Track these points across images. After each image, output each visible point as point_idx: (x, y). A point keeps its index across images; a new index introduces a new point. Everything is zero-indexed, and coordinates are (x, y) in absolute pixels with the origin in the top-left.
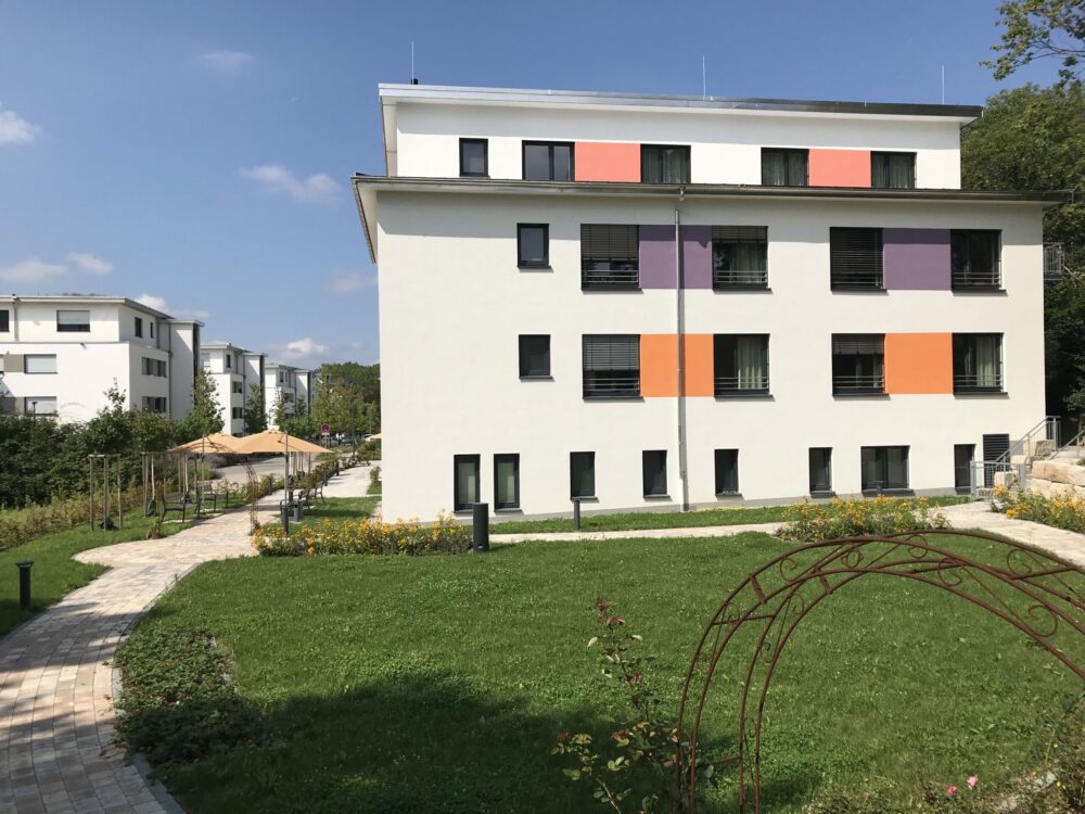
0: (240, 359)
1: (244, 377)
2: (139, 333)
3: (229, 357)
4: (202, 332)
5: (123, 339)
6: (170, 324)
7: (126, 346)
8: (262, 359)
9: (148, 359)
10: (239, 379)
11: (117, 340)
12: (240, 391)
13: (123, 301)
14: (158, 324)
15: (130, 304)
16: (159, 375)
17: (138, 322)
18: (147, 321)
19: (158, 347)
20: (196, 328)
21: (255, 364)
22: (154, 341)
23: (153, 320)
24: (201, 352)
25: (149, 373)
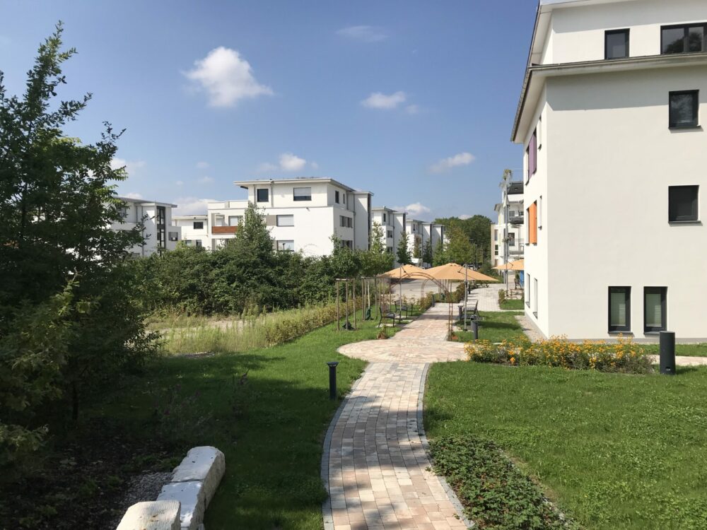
0: (391, 216)
1: (394, 228)
2: (337, 201)
3: (385, 215)
4: (372, 198)
5: (329, 205)
6: (354, 194)
7: (331, 209)
8: (404, 215)
9: (343, 217)
10: (391, 229)
11: (326, 205)
12: (391, 237)
13: (329, 181)
14: (347, 195)
15: (333, 183)
16: (349, 226)
17: (337, 194)
18: (342, 193)
19: (348, 209)
20: (369, 196)
21: (400, 219)
22: (345, 205)
23: (345, 192)
24: (372, 212)
25: (343, 226)
